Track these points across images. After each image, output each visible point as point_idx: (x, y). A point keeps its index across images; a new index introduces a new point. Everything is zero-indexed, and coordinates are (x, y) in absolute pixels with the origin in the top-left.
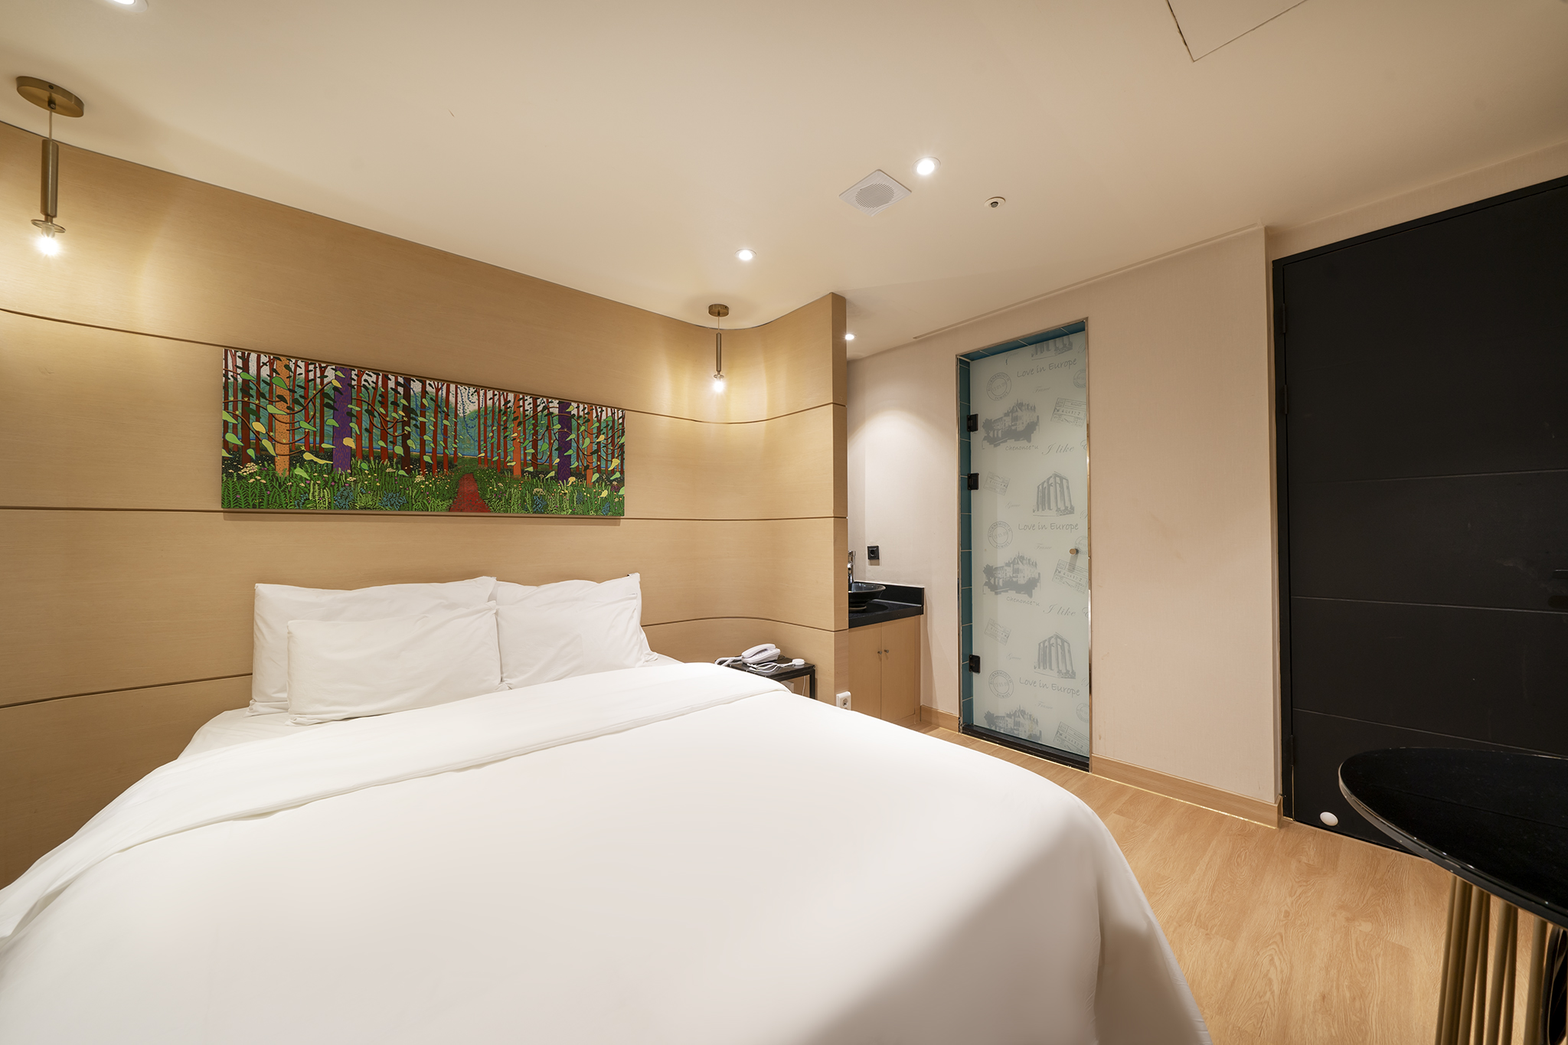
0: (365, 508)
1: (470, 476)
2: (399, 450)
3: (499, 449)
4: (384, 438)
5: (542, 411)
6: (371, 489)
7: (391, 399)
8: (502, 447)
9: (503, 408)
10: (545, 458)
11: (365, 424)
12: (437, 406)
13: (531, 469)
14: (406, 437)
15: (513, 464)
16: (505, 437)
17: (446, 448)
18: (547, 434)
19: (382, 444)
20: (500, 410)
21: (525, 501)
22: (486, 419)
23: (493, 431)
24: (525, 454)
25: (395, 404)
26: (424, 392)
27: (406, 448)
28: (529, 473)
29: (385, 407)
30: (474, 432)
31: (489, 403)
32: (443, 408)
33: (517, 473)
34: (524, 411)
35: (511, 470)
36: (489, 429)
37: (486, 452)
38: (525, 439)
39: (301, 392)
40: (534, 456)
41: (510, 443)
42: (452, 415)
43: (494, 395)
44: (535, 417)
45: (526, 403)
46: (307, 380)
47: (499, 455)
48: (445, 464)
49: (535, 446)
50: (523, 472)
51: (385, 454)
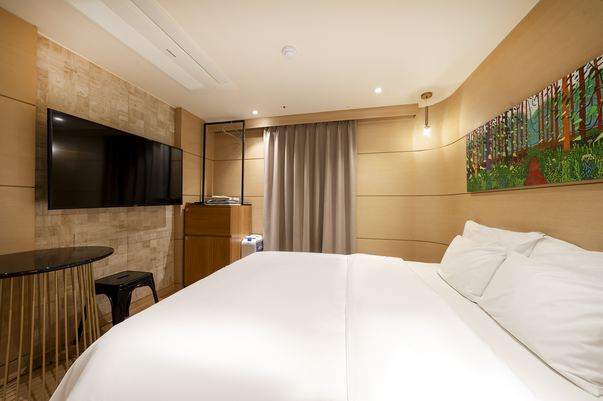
0: (494, 188)
1: (535, 159)
2: (504, 154)
3: (552, 131)
4: (499, 151)
5: (589, 76)
6: (497, 178)
7: (501, 128)
8: (554, 129)
9: (554, 96)
10: (594, 120)
11: (494, 146)
12: (518, 120)
13: (579, 138)
14: (506, 145)
15: (563, 139)
16: (557, 119)
17: (522, 144)
18: (595, 96)
19: (499, 153)
20: (552, 99)
21: (573, 169)
22: (543, 112)
23: (548, 120)
24: (573, 126)
25: (502, 129)
26: (513, 114)
27: (507, 151)
28: (577, 142)
29: (499, 134)
30: (536, 127)
31: (545, 98)
32: (520, 119)
33: (567, 147)
34: (572, 86)
35: (562, 145)
36: (545, 119)
37: (543, 138)
38: (572, 113)
39: (479, 140)
40: (582, 124)
41: (560, 122)
42: (524, 121)
43: (548, 90)
44: (582, 86)
45: (573, 78)
46: (480, 135)
47: (552, 136)
48: (522, 154)
49: (582, 114)
50: (572, 143)
51: (500, 158)
